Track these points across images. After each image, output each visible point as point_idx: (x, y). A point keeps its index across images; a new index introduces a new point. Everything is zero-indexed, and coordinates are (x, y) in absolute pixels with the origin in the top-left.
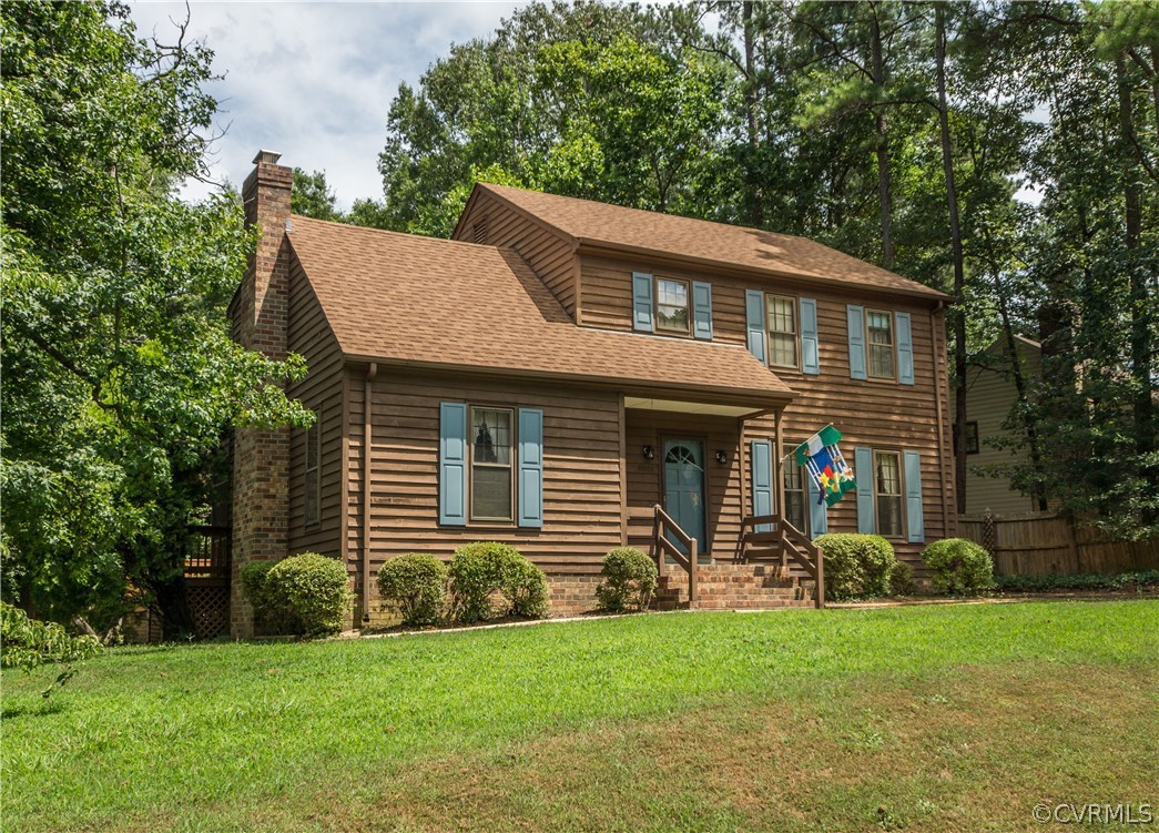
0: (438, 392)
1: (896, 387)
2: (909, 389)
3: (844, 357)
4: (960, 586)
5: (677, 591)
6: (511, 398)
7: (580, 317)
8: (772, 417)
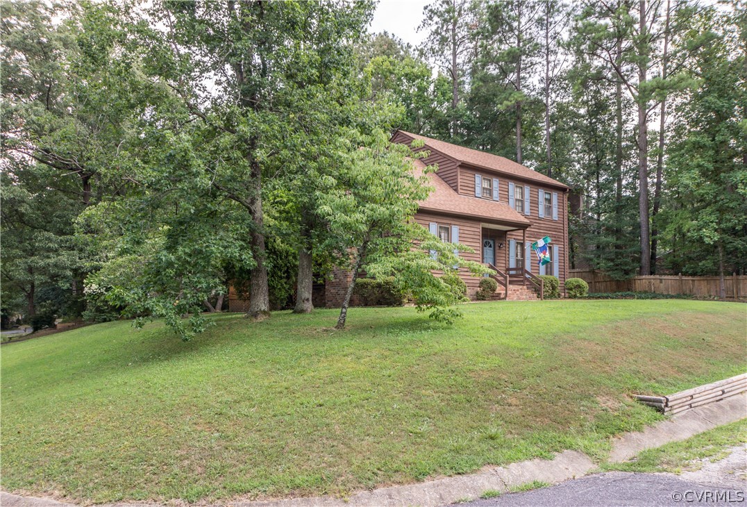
0: (429, 219)
1: (552, 221)
2: (555, 222)
3: (537, 209)
4: (578, 295)
5: (500, 294)
6: (449, 222)
7: (460, 191)
8: (522, 231)
